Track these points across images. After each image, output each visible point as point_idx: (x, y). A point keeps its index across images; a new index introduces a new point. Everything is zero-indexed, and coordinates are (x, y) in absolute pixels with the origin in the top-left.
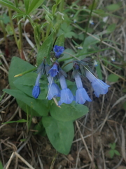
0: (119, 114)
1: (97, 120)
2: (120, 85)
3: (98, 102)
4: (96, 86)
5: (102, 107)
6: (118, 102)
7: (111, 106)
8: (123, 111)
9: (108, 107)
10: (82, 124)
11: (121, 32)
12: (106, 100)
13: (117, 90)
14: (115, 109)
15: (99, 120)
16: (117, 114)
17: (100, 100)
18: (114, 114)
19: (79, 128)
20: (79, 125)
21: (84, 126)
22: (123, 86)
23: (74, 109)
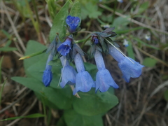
0: (160, 105)
1: (132, 113)
2: (158, 71)
3: (133, 92)
4: (125, 66)
5: (138, 97)
6: (157, 90)
7: (149, 95)
8: (164, 102)
9: (145, 97)
10: (114, 118)
11: (155, 13)
12: (142, 89)
13: (154, 77)
14: (154, 100)
15: (135, 113)
16: (157, 105)
17: (135, 89)
18: (153, 105)
19: (110, 123)
20: (111, 119)
21: (117, 121)
22: (162, 72)
23: (100, 99)
